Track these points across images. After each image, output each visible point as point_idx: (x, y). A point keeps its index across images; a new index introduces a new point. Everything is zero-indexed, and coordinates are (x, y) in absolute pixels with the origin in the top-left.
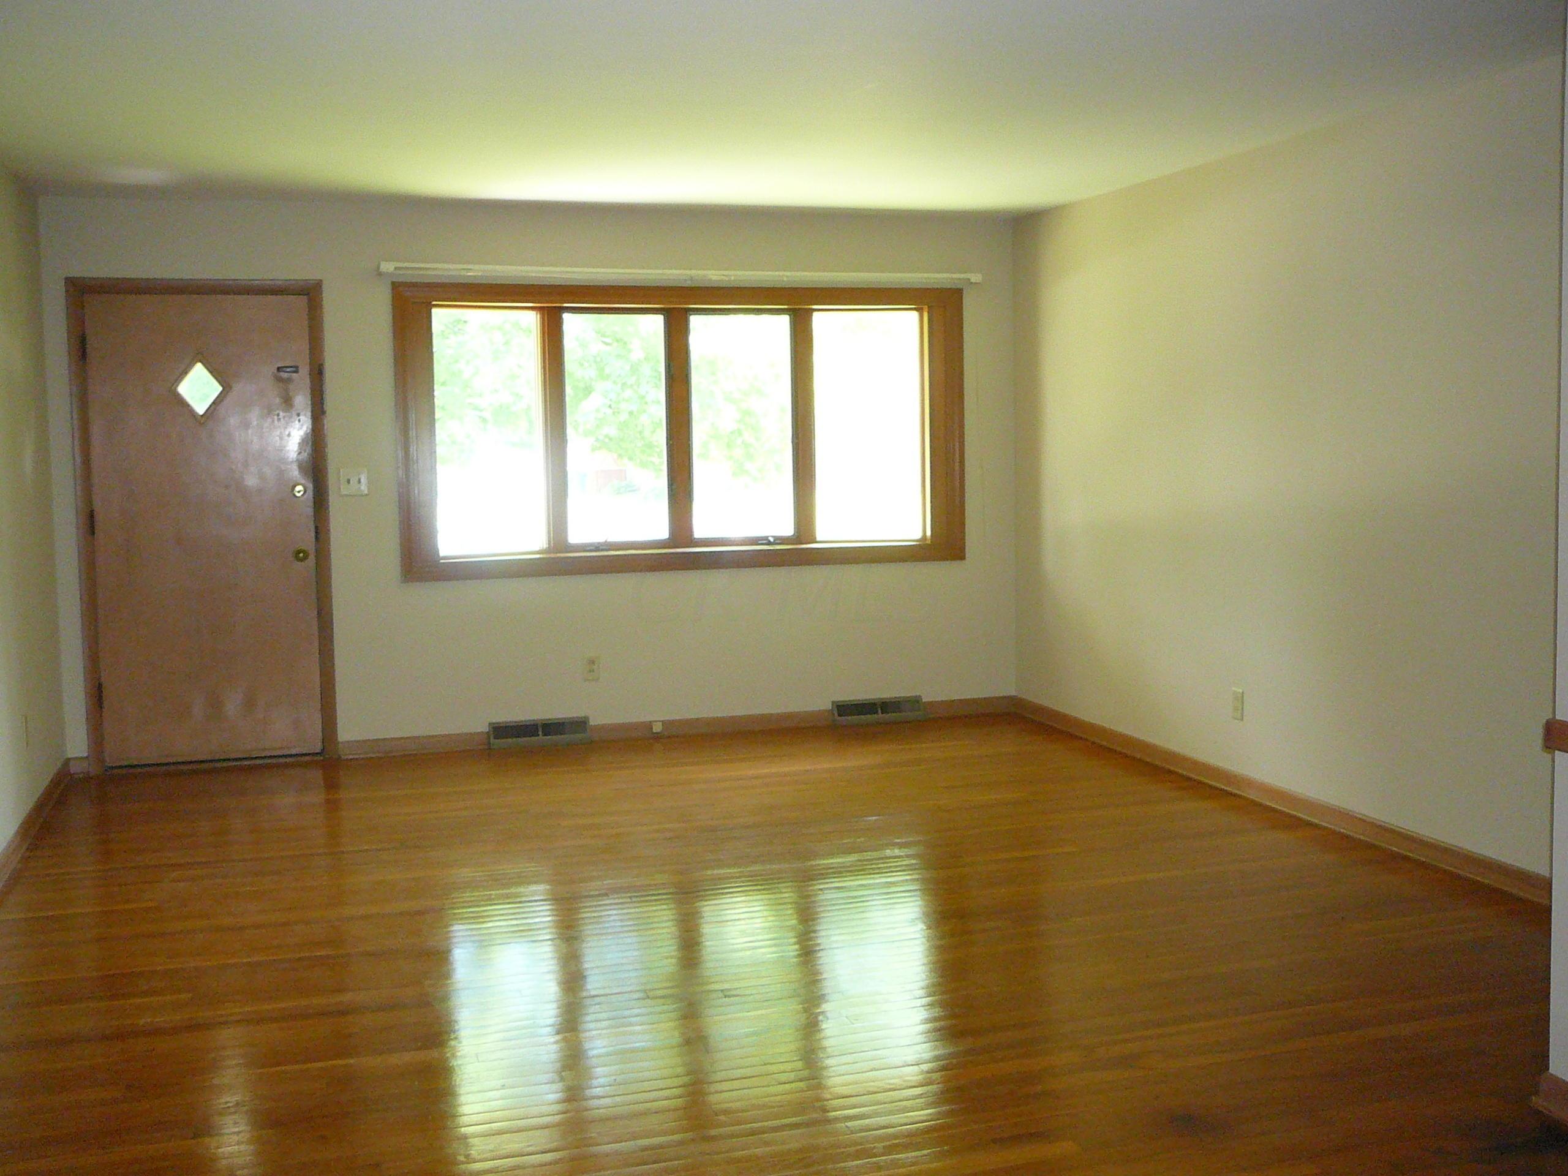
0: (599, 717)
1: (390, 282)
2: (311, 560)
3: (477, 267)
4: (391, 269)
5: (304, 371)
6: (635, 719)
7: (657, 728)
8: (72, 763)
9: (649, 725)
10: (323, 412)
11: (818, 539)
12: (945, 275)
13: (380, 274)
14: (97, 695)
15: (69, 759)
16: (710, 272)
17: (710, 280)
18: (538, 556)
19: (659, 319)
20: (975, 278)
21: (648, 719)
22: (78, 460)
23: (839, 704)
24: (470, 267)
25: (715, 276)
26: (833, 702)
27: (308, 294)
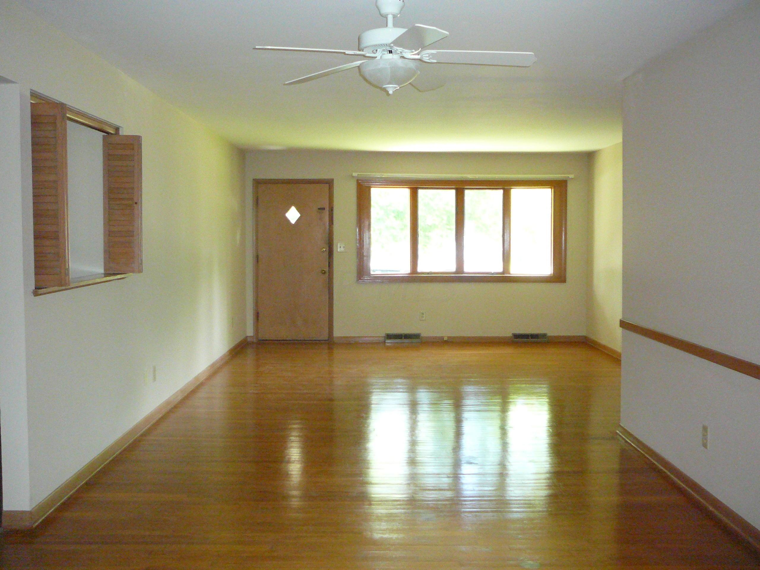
0: (425, 334)
1: (356, 179)
2: (327, 274)
3: (385, 174)
4: (356, 175)
5: (327, 209)
6: (438, 335)
7: (446, 339)
8: (248, 337)
9: (442, 338)
10: (333, 224)
11: (511, 273)
12: (560, 175)
13: (353, 177)
14: (257, 315)
15: (247, 336)
16: (468, 175)
17: (469, 178)
18: (407, 275)
19: (453, 192)
20: (571, 176)
21: (443, 335)
22: (254, 238)
23: (514, 334)
24: (383, 174)
25: (470, 176)
26: (512, 334)
27: (329, 183)
